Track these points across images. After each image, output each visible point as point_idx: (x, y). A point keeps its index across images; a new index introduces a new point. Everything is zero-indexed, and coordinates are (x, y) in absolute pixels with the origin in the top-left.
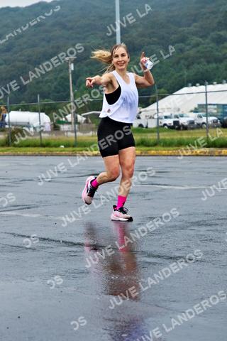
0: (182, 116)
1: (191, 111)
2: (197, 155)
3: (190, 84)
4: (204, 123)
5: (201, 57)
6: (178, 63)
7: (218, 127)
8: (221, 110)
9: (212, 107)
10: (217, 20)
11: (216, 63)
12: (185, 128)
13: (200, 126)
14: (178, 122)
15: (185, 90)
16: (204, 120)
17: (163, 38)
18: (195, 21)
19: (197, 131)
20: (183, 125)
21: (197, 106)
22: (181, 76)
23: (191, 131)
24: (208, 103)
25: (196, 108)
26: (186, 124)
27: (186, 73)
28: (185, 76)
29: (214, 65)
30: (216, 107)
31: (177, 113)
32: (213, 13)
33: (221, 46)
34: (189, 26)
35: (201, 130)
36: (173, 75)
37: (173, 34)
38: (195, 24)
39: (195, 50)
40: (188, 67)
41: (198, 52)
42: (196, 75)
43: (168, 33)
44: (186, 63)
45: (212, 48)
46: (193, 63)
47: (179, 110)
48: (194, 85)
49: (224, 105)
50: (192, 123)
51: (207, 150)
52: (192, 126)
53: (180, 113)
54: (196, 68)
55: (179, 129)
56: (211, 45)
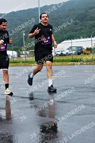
0: (64, 51)
1: (67, 49)
2: (69, 65)
3: (66, 40)
4: (71, 53)
5: (70, 30)
6: (62, 32)
7: (76, 55)
8: (77, 49)
9: (74, 47)
10: (75, 17)
11: (75, 32)
12: (65, 55)
13: (70, 54)
14: (62, 53)
15: (64, 42)
16: (71, 52)
17: (56, 23)
18: (67, 17)
19: (69, 56)
20: (64, 54)
21: (69, 47)
22: (63, 37)
23: (67, 56)
24: (73, 46)
25: (68, 48)
26: (65, 54)
27: (65, 36)
28: (64, 37)
29: (74, 33)
30: (75, 47)
31: (62, 50)
32: (74, 14)
33: (77, 26)
34: (65, 19)
35: (70, 56)
36: (60, 36)
37: (60, 22)
38: (68, 18)
39: (68, 27)
40: (65, 34)
41: (69, 28)
42: (68, 36)
43: (58, 22)
44: (65, 32)
45: (74, 27)
46: (67, 32)
47: (62, 49)
48: (68, 40)
49: (78, 47)
50: (67, 53)
51: (72, 63)
52: (67, 54)
53: (63, 50)
54: (68, 34)
55: (63, 56)
56: (73, 26)
